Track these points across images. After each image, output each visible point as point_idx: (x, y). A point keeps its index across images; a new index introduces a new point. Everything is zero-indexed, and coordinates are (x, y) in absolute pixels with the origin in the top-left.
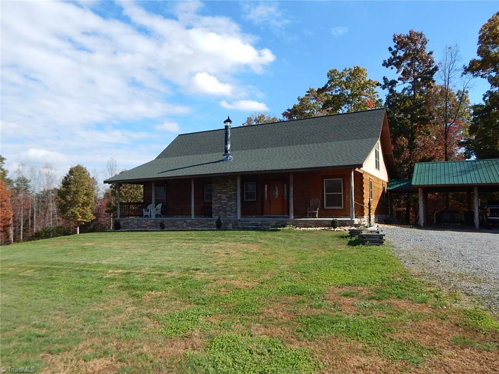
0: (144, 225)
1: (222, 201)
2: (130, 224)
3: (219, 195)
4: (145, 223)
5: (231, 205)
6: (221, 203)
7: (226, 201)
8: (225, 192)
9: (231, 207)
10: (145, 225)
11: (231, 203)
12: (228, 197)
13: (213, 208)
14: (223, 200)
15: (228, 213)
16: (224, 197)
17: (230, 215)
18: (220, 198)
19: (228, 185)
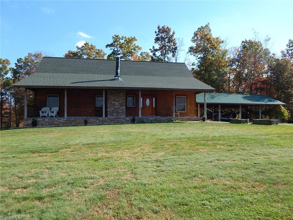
0: (56, 123)
1: (115, 107)
2: (40, 122)
3: (113, 102)
4: (58, 121)
5: (122, 109)
6: (114, 108)
7: (118, 107)
8: (118, 100)
9: (123, 111)
10: (58, 123)
11: (123, 108)
12: (120, 104)
13: (108, 111)
14: (117, 106)
15: (120, 114)
16: (117, 104)
17: (122, 116)
18: (114, 104)
19: (120, 96)
